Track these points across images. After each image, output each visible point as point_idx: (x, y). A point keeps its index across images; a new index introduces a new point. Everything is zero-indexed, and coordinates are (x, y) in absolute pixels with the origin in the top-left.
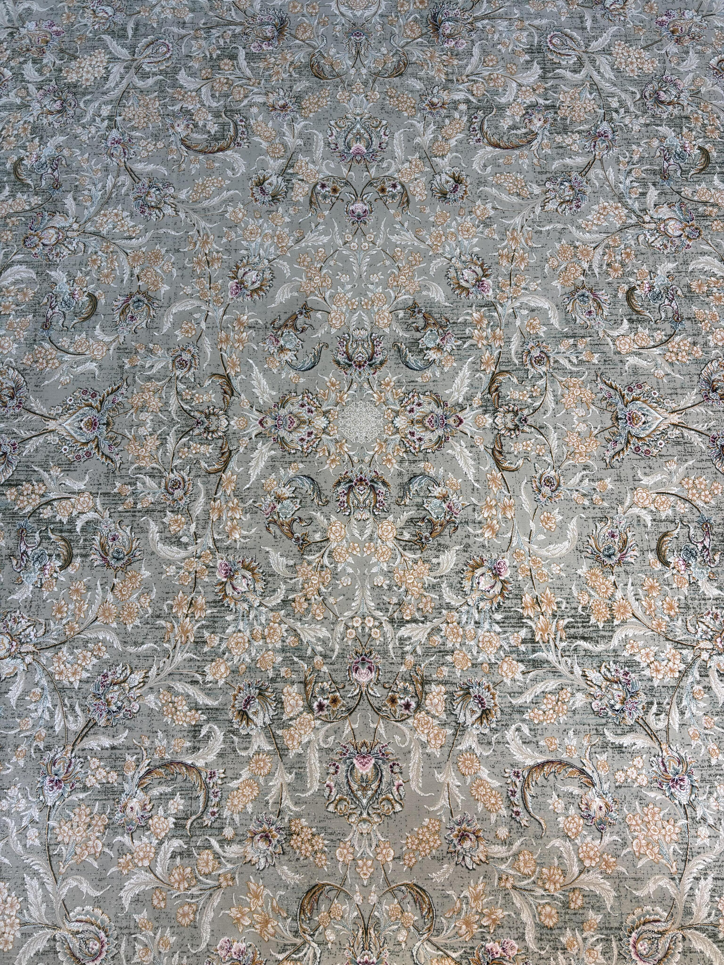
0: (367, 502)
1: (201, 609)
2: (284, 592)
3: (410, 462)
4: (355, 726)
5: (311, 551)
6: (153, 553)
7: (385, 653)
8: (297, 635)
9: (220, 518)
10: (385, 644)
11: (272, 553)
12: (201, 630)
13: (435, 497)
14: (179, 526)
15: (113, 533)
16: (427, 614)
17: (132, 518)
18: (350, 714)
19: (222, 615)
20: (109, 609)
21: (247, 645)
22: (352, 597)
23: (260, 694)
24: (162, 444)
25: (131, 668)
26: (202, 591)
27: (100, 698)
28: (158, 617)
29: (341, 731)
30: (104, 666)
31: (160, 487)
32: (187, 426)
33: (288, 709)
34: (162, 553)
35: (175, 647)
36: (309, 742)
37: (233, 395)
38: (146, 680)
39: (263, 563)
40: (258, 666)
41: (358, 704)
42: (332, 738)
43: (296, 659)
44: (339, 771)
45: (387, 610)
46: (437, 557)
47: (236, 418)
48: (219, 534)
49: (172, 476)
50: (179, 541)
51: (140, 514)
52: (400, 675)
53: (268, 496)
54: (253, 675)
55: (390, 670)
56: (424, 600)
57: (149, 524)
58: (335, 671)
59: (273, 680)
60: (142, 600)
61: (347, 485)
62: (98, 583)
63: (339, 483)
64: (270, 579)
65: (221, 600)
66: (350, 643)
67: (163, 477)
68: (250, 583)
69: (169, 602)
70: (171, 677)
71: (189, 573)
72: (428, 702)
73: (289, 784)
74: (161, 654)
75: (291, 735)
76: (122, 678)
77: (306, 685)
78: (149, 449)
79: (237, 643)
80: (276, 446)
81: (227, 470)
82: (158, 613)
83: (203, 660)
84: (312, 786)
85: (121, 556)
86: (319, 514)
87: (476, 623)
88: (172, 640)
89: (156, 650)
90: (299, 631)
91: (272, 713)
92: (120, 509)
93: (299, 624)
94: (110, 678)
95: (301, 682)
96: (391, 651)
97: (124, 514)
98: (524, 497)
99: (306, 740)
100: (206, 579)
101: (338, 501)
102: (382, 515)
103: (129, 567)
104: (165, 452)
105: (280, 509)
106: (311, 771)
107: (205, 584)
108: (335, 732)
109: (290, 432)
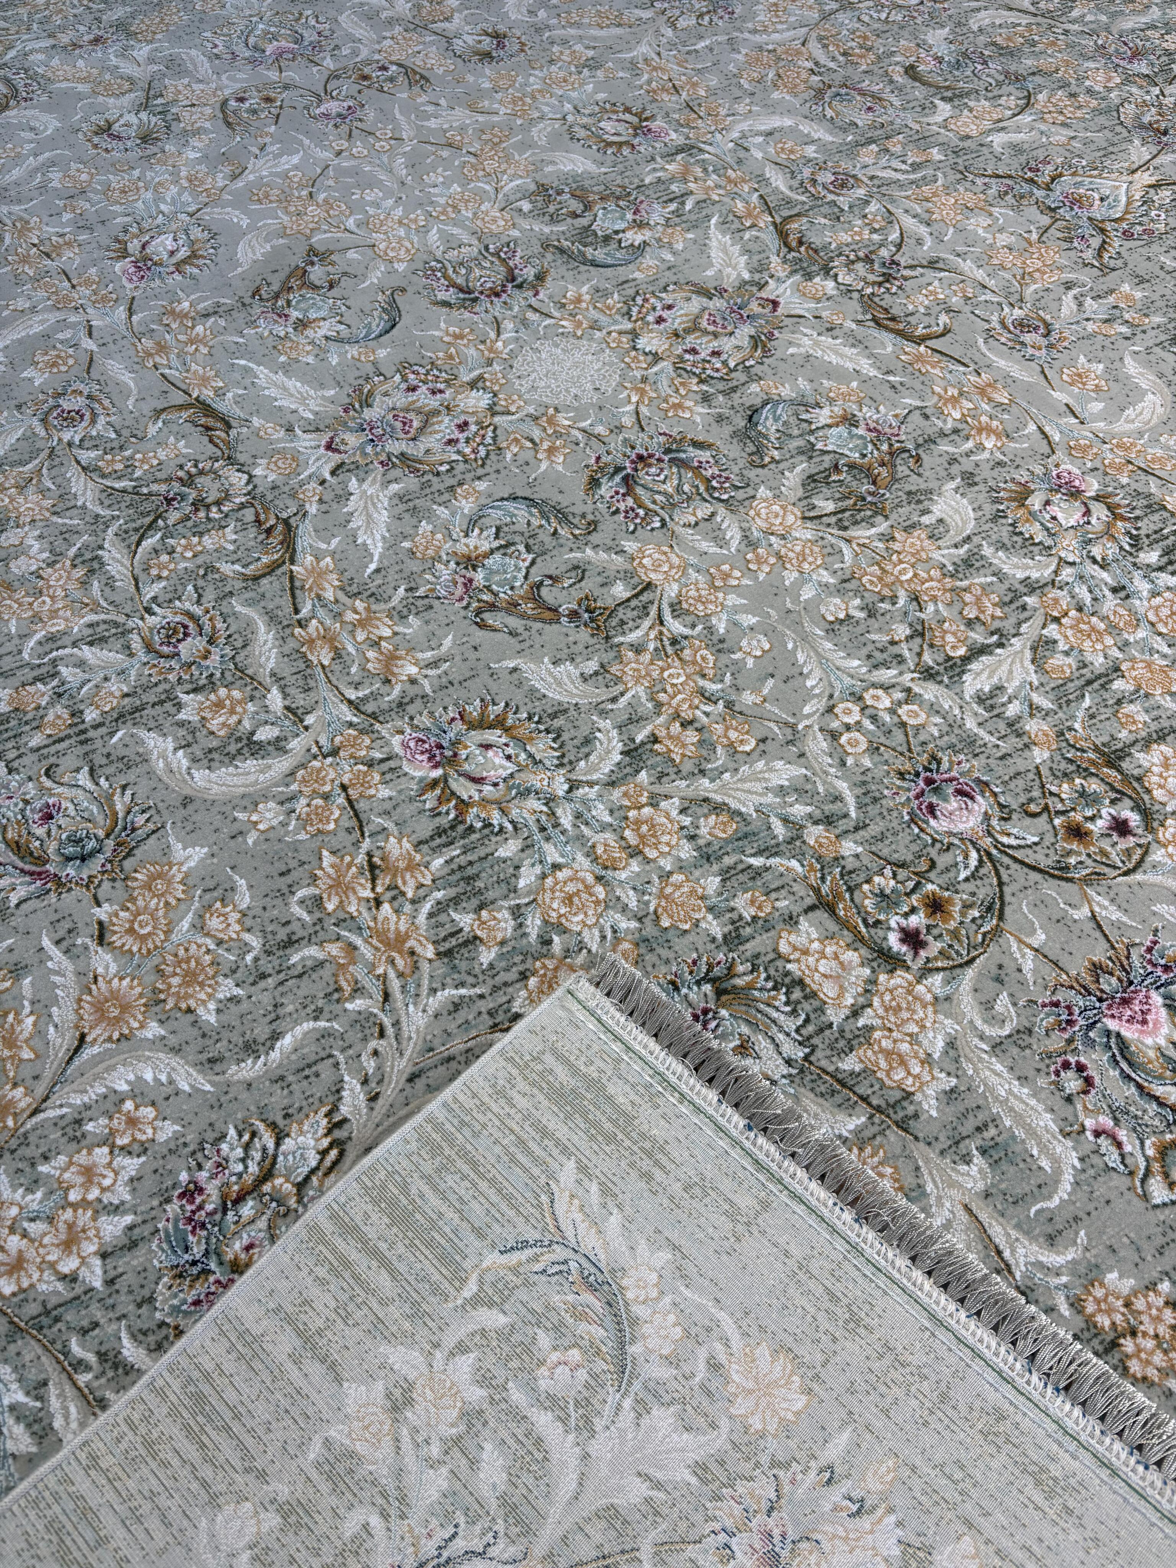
0: (686, 488)
1: (412, 867)
2: (615, 733)
3: (727, 393)
4: (1039, 938)
5: (622, 623)
6: (187, 801)
7: (971, 745)
8: (718, 808)
9: (338, 655)
10: (952, 725)
11: (527, 667)
12: (443, 918)
13: (830, 426)
14: (232, 712)
15: (38, 805)
16: (997, 624)
17: (80, 750)
18: (1001, 917)
19: (482, 852)
20: (115, 995)
21: (600, 891)
22: (795, 671)
23: (720, 993)
24: (92, 571)
25: (273, 1126)
26: (389, 825)
27: (207, 1272)
28: (290, 943)
29: (1010, 967)
30: (172, 1162)
31: (131, 655)
32: (143, 515)
33: (829, 990)
34: (216, 789)
35: (386, 996)
36: (951, 1044)
37: (229, 427)
38: (338, 1134)
39: (518, 697)
40: (665, 923)
41: (1001, 884)
42: (1004, 999)
43: (757, 862)
44: (1092, 1072)
45: (900, 659)
46: (926, 512)
47: (263, 461)
48: (357, 686)
49: (151, 620)
50: (250, 742)
51: (103, 730)
52: (1044, 771)
53: (438, 566)
54: (665, 953)
55: (1012, 771)
56: (968, 597)
57: (141, 742)
58: (882, 838)
59: (732, 940)
60: (214, 923)
61: (618, 479)
62: (46, 942)
63: (594, 483)
64: (557, 723)
65: (459, 820)
66: (867, 762)
67: (130, 631)
68: (510, 751)
69: (300, 894)
70: (420, 1083)
71: (326, 797)
72: (1158, 793)
73: (987, 1195)
74: (354, 1036)
75: (888, 1054)
76: (253, 1168)
77: (831, 909)
78: (60, 593)
79: (569, 900)
80: (396, 473)
81: (299, 556)
82: (282, 934)
83: (495, 989)
84: (1056, 1161)
85: (92, 844)
86: (589, 551)
87: (1114, 590)
88: (368, 982)
89: (326, 1034)
90: (718, 798)
91: (791, 1025)
92: (36, 740)
93: (705, 782)
94: (212, 1189)
95: (811, 908)
96: (982, 733)
97: (53, 749)
98: (1002, 363)
99: (940, 1044)
100: (384, 792)
101: (617, 511)
102: (740, 495)
103: (128, 864)
104: (109, 583)
105: (486, 579)
106: (1018, 1118)
107: (388, 805)
108: (999, 980)
109: (414, 439)
